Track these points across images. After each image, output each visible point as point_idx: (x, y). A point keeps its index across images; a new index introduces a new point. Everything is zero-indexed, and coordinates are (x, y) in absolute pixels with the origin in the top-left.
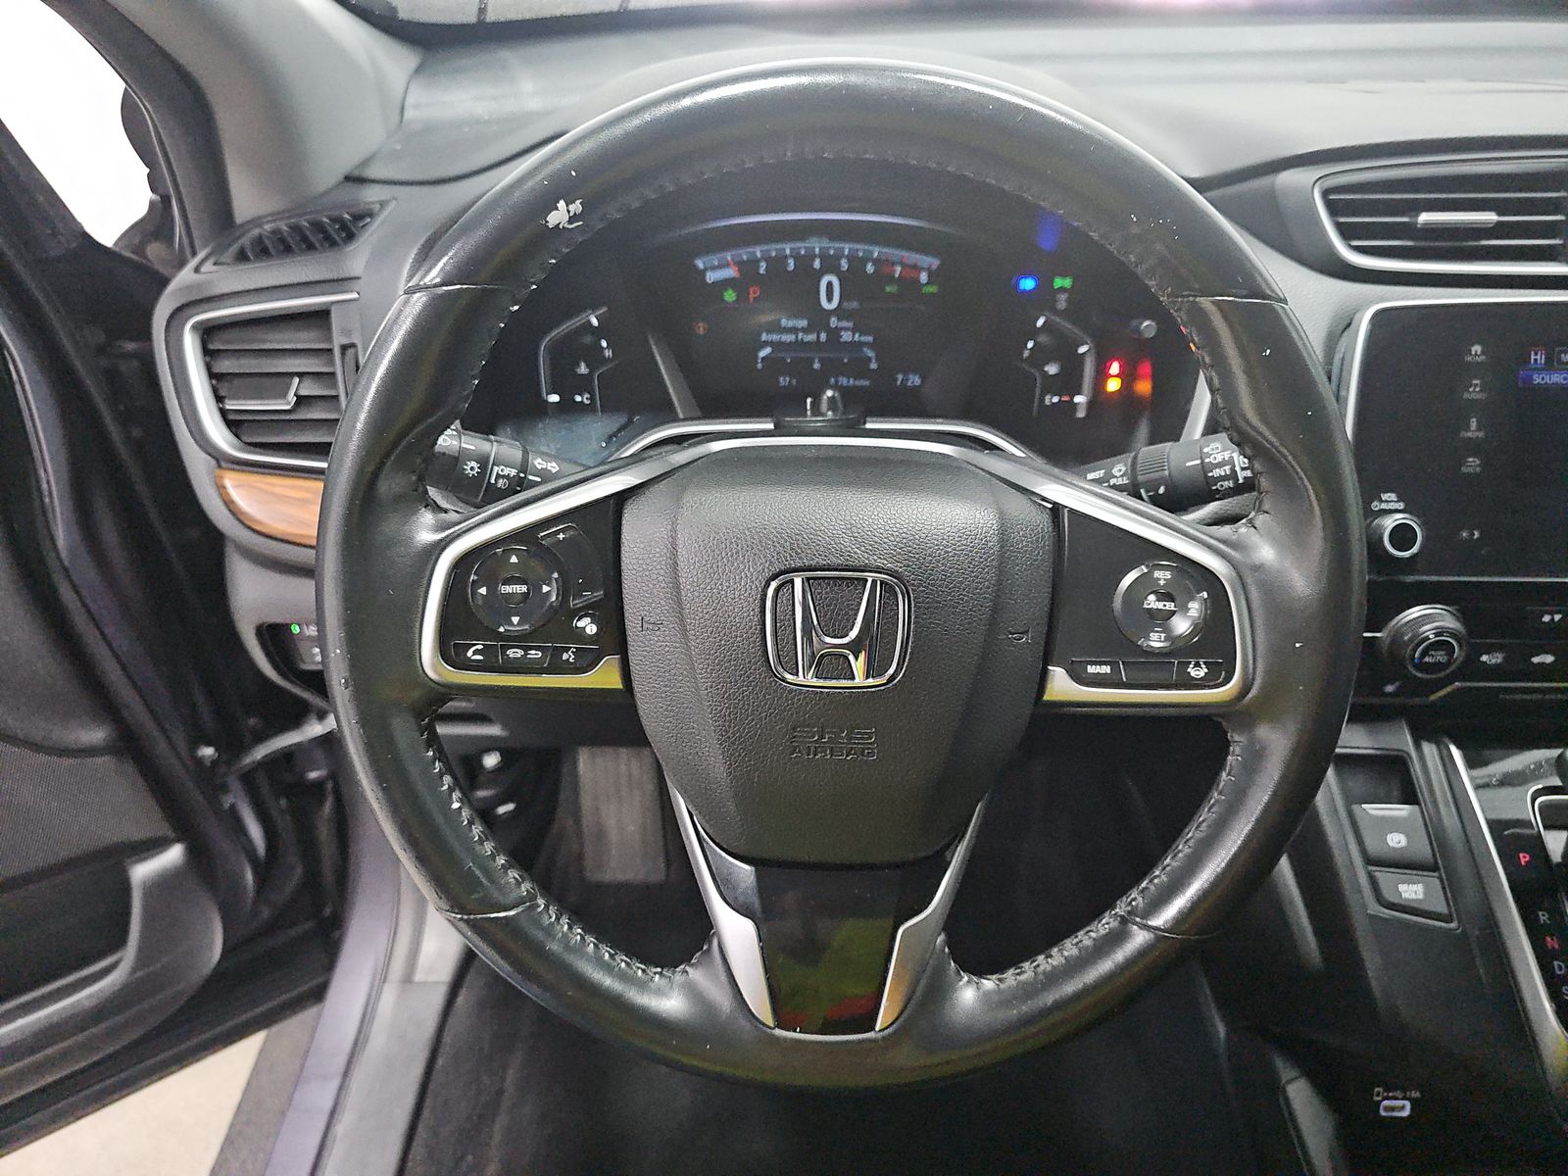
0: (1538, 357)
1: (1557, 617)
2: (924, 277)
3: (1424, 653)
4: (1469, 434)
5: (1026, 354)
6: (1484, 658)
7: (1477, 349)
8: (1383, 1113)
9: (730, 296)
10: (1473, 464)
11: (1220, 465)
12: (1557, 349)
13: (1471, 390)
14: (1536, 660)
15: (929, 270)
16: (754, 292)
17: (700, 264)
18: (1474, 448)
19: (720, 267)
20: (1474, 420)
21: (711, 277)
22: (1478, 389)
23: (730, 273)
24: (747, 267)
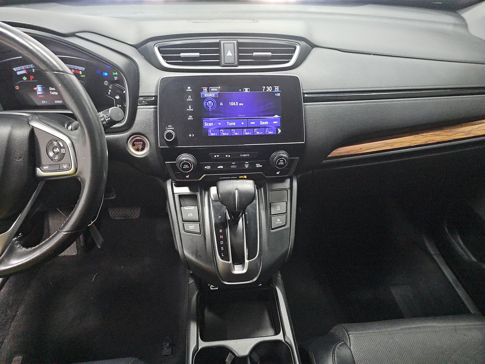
0: (205, 89)
1: (218, 156)
2: (81, 73)
3: (183, 166)
4: (189, 110)
5: (109, 93)
6: (206, 167)
7: (189, 88)
8: (211, 289)
9: (25, 78)
10: (190, 118)
11: (101, 118)
12: (210, 87)
13: (189, 98)
14: (219, 167)
15: (82, 71)
16: (32, 77)
17: (15, 69)
18: (190, 113)
19: (21, 70)
20: (190, 106)
21: (18, 73)
22: (190, 98)
23: (24, 72)
24: (29, 71)
